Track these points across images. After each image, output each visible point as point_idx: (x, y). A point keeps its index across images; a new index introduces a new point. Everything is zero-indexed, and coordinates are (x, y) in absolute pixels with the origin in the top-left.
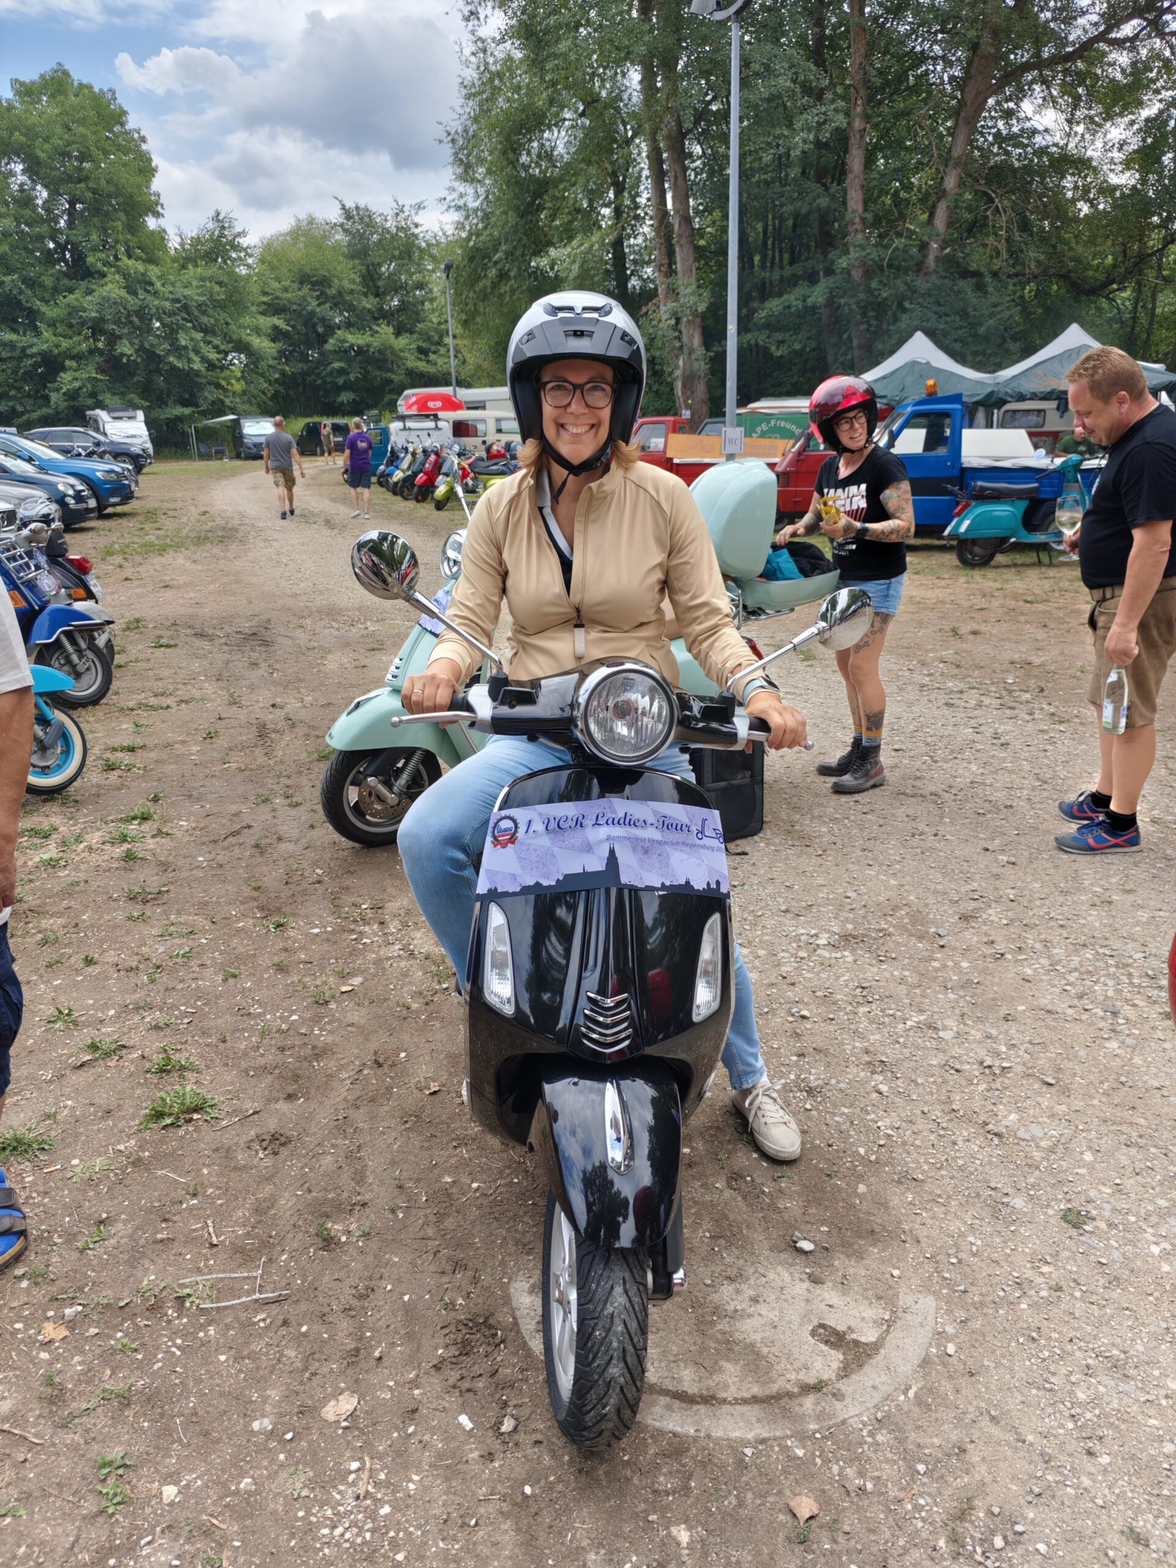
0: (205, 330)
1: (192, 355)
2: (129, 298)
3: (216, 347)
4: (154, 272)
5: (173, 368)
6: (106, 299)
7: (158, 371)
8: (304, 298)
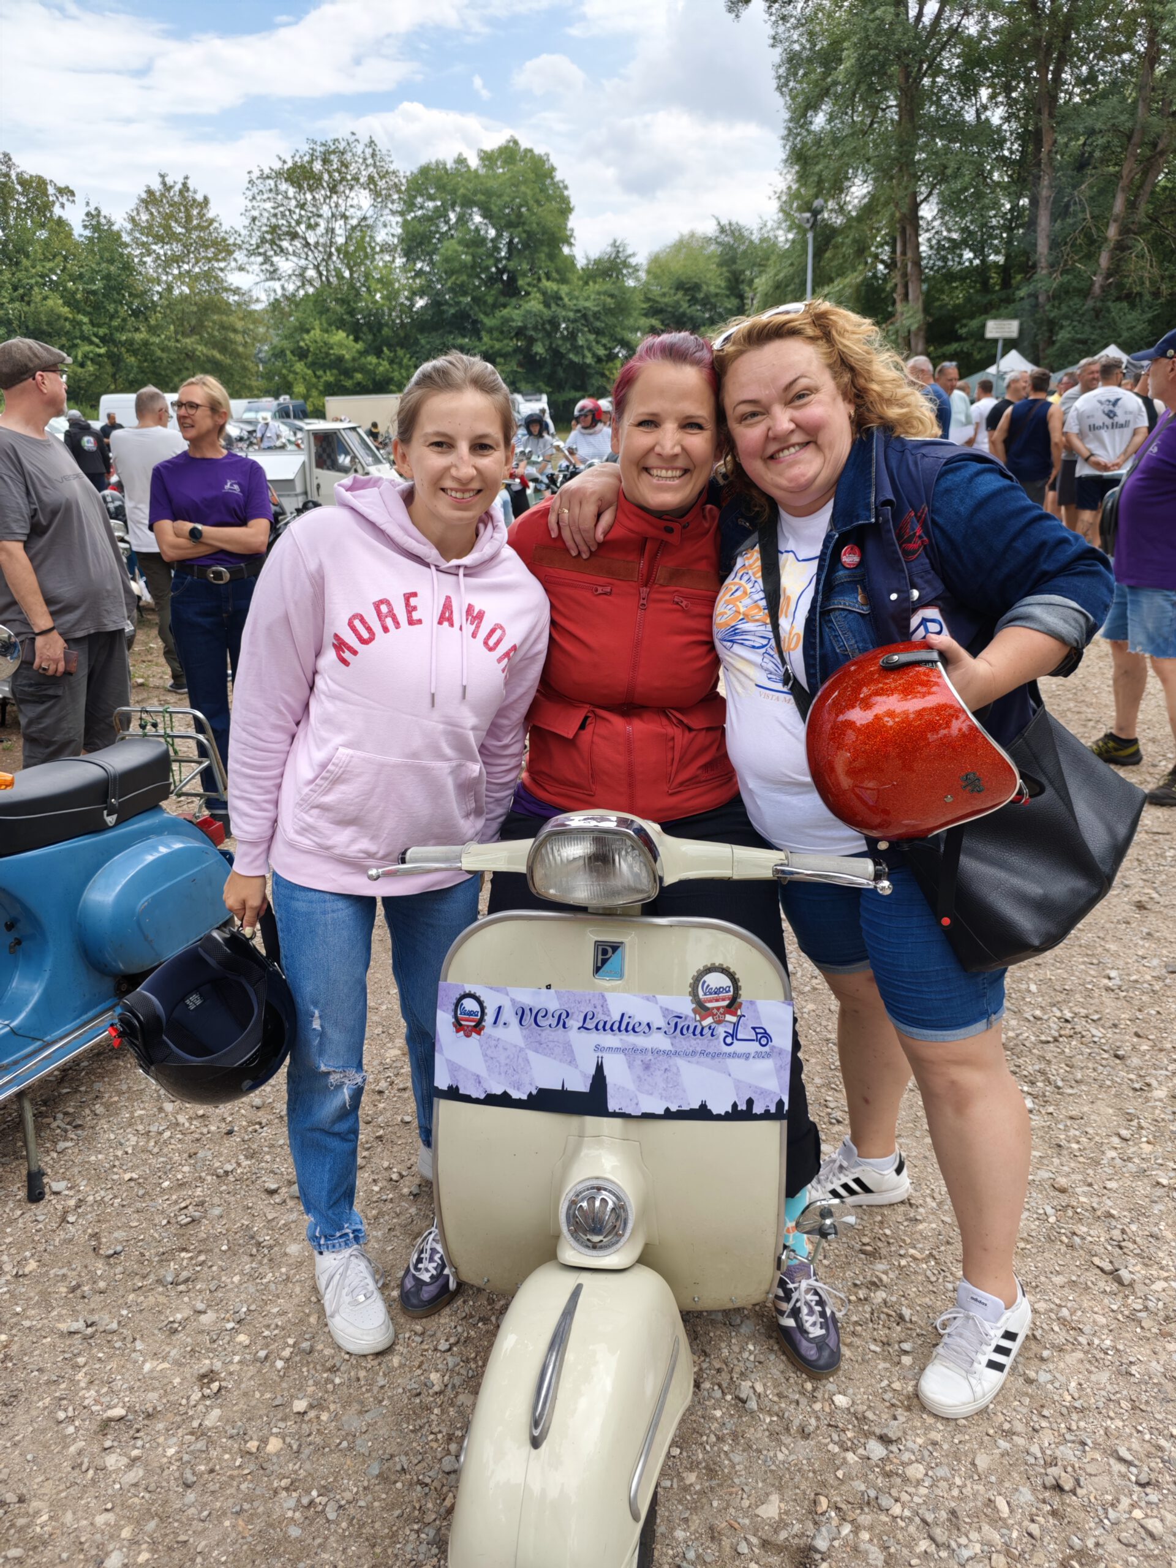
0: (598, 332)
1: (587, 353)
2: (545, 310)
3: (604, 346)
4: (564, 289)
5: (571, 362)
6: (529, 312)
7: (561, 364)
8: (678, 302)
